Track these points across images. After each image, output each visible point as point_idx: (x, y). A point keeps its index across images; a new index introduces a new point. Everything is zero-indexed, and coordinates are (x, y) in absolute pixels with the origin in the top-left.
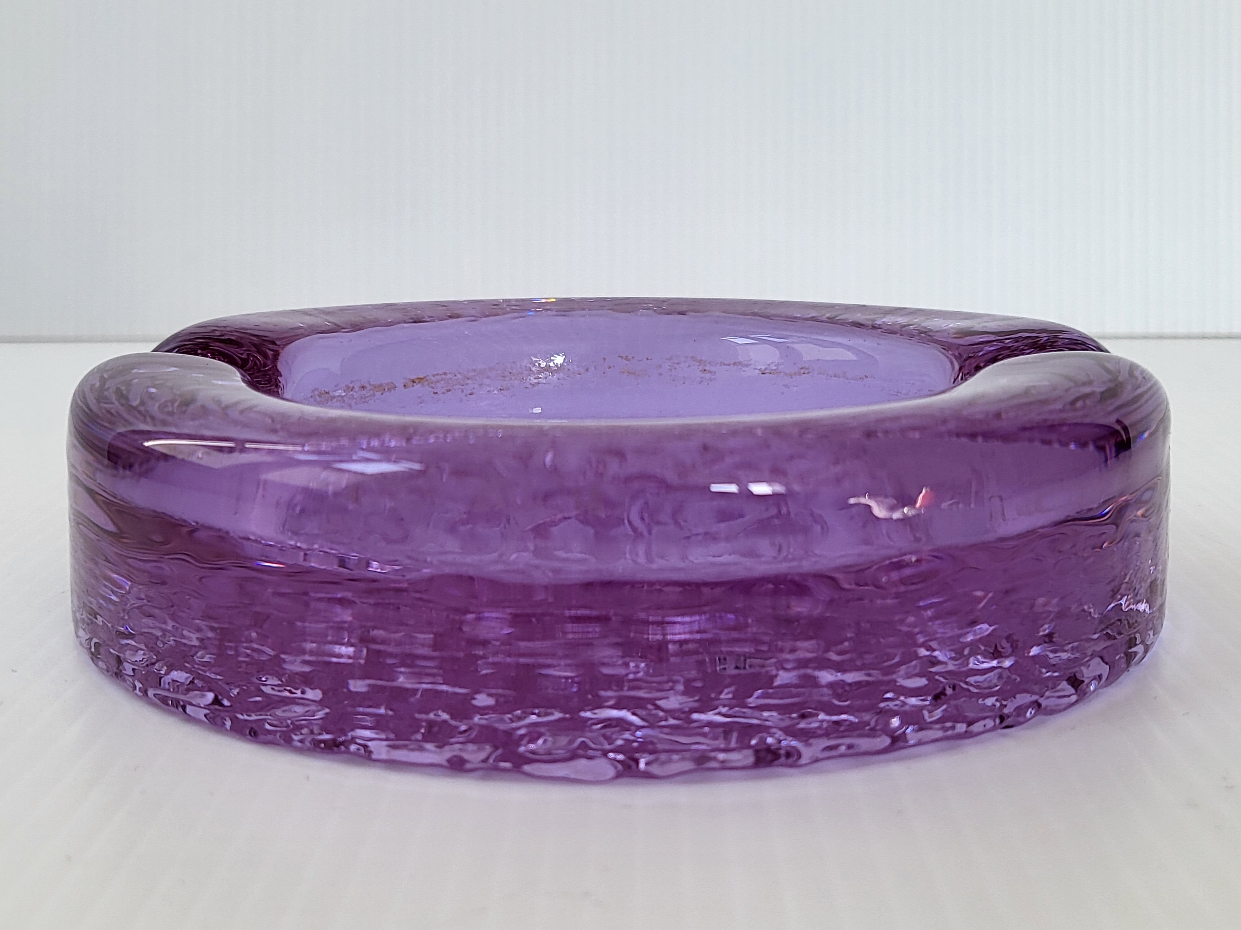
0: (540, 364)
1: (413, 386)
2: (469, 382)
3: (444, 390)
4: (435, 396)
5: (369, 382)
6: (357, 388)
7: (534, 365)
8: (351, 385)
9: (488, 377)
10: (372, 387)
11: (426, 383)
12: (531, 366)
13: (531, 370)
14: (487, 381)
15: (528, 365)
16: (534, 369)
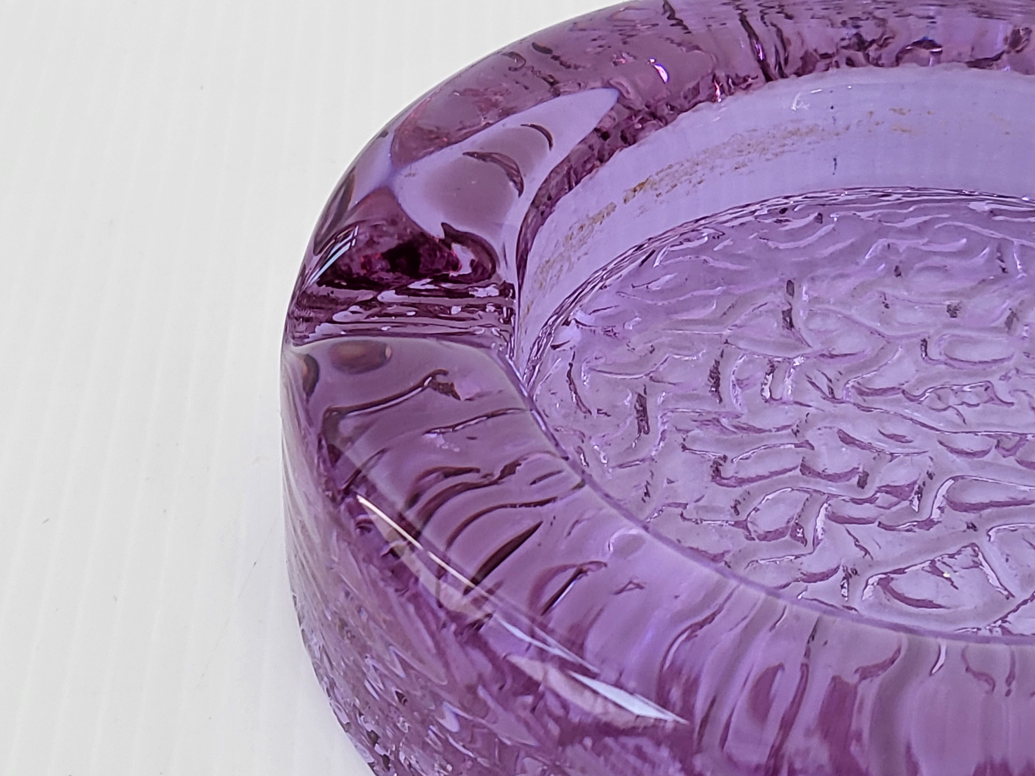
1: (634, 197)
2: (699, 167)
3: (669, 188)
4: (659, 198)
5: (588, 217)
6: (575, 232)
8: (570, 233)
9: (722, 156)
10: (591, 221)
11: (648, 187)
14: (719, 162)
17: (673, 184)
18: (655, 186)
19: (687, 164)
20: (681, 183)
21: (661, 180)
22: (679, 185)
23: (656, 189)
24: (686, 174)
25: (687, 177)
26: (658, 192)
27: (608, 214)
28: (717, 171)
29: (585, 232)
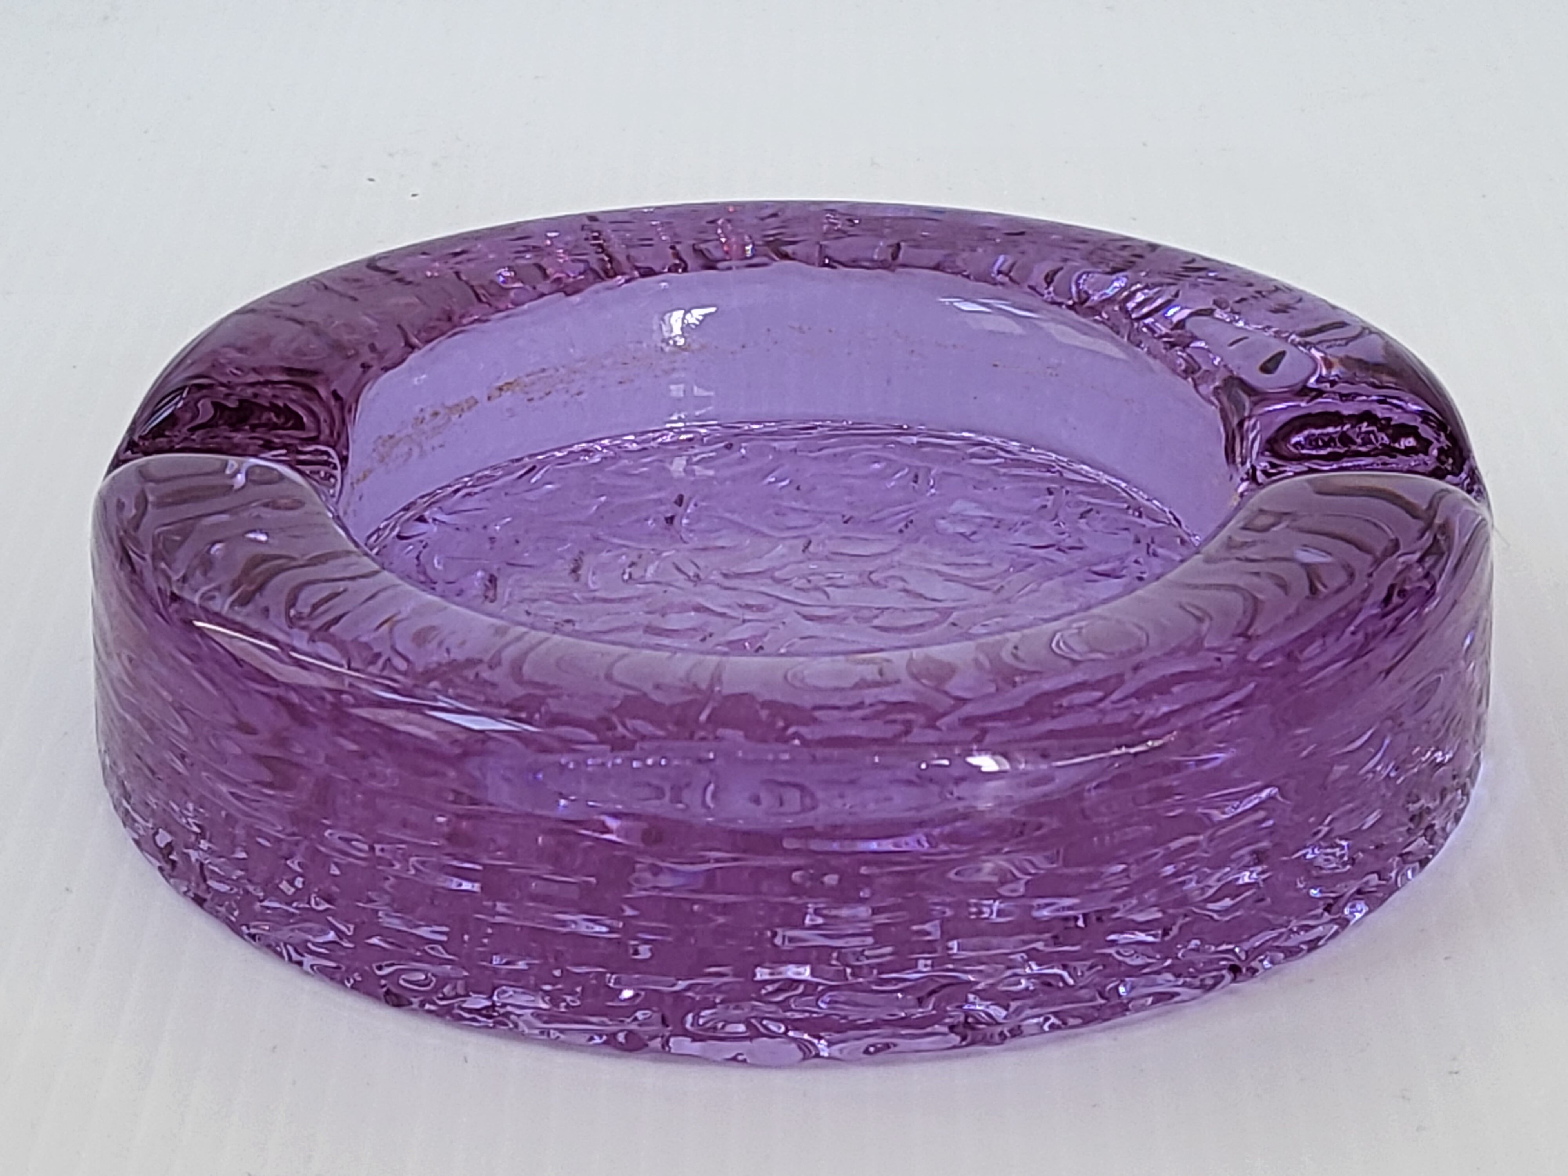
0: (675, 342)
1: (500, 396)
2: (578, 376)
3: (542, 394)
4: (531, 404)
5: (443, 405)
6: (428, 417)
7: (668, 344)
8: (421, 416)
9: (603, 367)
10: (447, 411)
11: (517, 389)
12: (664, 345)
13: (662, 349)
14: (602, 373)
15: (660, 344)
16: (667, 349)
17: (547, 391)
18: (526, 389)
19: (562, 371)
20: (557, 391)
21: (533, 383)
22: (554, 393)
23: (527, 393)
24: (562, 381)
25: (564, 385)
26: (530, 396)
27: (469, 408)
28: (600, 382)
29: (439, 420)
